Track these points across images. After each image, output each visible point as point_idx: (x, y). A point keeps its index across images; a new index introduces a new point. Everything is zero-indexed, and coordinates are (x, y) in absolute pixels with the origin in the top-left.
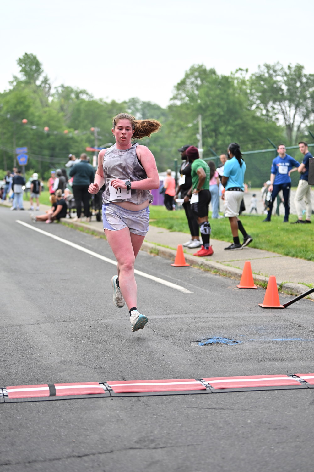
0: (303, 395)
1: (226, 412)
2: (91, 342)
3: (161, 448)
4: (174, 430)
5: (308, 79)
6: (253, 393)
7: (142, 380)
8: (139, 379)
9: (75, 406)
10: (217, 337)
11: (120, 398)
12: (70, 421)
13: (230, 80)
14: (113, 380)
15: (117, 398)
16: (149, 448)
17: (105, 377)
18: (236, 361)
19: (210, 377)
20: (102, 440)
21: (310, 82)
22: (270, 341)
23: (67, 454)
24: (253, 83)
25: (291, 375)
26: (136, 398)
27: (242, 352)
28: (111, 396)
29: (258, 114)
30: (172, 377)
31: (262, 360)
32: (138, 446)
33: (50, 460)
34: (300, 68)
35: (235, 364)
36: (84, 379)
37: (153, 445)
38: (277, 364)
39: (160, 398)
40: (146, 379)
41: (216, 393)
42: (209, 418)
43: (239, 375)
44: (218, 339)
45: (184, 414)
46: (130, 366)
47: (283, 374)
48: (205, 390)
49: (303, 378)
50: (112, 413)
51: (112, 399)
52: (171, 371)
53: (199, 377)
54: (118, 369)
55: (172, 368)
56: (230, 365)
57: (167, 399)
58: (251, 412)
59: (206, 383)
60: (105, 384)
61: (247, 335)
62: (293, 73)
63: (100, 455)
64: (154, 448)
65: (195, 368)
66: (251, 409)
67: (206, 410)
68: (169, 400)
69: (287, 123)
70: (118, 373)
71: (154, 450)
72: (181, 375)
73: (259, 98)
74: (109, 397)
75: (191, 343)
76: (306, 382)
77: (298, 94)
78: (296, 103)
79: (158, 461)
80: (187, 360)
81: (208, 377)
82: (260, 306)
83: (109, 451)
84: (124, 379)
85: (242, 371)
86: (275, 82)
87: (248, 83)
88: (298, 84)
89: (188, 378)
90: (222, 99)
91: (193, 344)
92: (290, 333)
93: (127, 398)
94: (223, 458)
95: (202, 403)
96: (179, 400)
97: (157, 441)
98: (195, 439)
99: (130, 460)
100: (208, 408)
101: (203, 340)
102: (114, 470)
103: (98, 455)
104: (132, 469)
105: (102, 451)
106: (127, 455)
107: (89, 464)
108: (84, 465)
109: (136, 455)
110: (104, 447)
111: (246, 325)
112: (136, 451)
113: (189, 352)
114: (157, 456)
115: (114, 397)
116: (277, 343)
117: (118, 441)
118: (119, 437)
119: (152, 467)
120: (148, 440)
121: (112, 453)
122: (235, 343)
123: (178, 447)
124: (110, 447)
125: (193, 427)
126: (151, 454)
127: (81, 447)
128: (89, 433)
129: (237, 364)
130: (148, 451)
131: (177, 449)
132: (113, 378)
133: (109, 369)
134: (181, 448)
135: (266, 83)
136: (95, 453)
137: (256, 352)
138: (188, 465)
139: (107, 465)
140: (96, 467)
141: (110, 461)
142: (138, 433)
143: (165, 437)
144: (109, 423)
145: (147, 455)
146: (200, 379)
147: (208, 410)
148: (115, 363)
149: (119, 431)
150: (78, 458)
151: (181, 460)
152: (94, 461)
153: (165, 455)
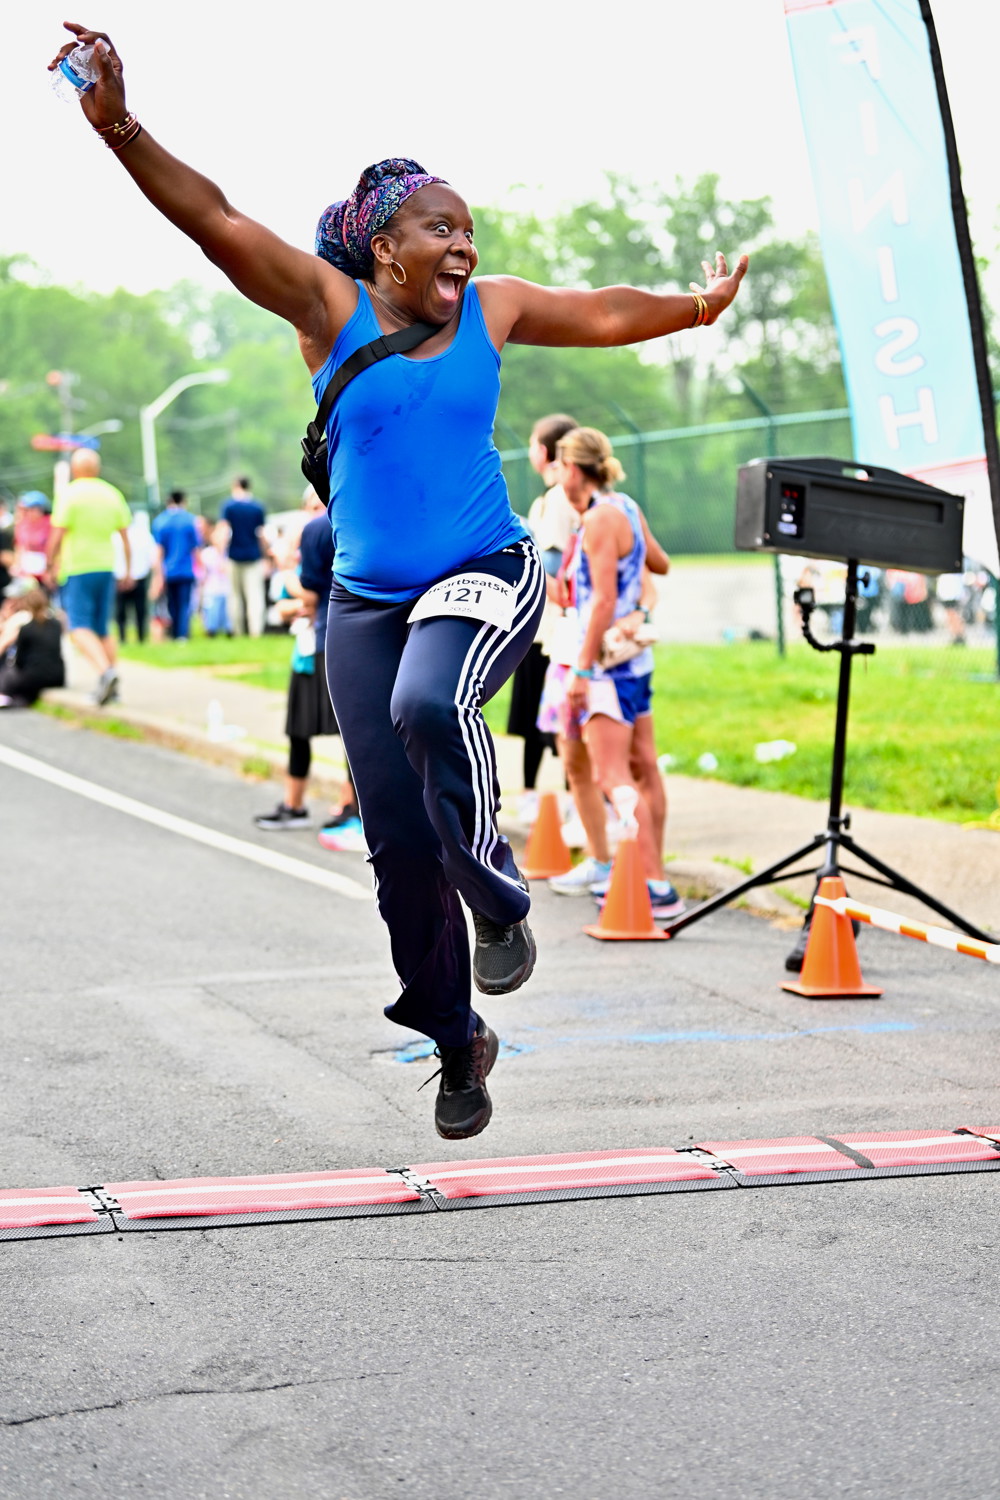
0: (723, 1208)
1: (480, 1268)
2: (52, 1059)
3: (276, 1387)
4: (318, 1332)
5: (739, 214)
6: (567, 1207)
7: (216, 1176)
8: (207, 1173)
11: (144, 1234)
14: (123, 1180)
15: (137, 1234)
16: (237, 1390)
17: (96, 1170)
19: (432, 1161)
20: (88, 1369)
21: (745, 224)
22: (621, 1042)
24: (565, 231)
25: (687, 1148)
26: (197, 1234)
28: (117, 1230)
30: (313, 1163)
31: (599, 1103)
32: (202, 1385)
34: (710, 182)
35: (512, 1118)
36: (31, 1178)
37: (250, 1380)
38: (645, 1116)
39: (273, 1233)
40: (229, 1174)
41: (451, 1210)
42: (427, 1288)
43: (523, 1151)
45: (348, 1280)
46: (177, 1133)
47: (662, 1146)
48: (417, 1201)
49: (722, 1156)
50: (121, 1283)
51: (120, 1240)
52: (309, 1146)
53: (398, 1163)
54: (139, 1143)
55: (310, 1136)
57: (296, 1236)
58: (559, 1265)
59: (421, 1181)
60: (96, 1191)
61: (549, 1025)
62: (690, 195)
63: (80, 1416)
64: (253, 1390)
65: (384, 1135)
66: (561, 1258)
67: (420, 1263)
68: (303, 1236)
69: (678, 357)
70: (140, 1155)
71: (253, 1396)
72: (339, 1157)
73: (587, 275)
74: (112, 1232)
75: (375, 1055)
76: (731, 1167)
79: (268, 1428)
80: (360, 1109)
81: (426, 1161)
82: (590, 936)
83: (111, 1404)
84: (160, 1175)
85: (533, 1140)
86: (634, 226)
87: (550, 230)
88: (707, 232)
89: (361, 1165)
91: (379, 1058)
92: (682, 1017)
93: (169, 1233)
94: (473, 1414)
95: (408, 1242)
96: (332, 1235)
97: (263, 1366)
98: (384, 1355)
99: (178, 1430)
100: (425, 1259)
101: (411, 1044)
102: (126, 1462)
103: (75, 1416)
104: (181, 1458)
105: (88, 1404)
106: (168, 1414)
107: (46, 1447)
108: (30, 1449)
109: (196, 1413)
110: (94, 1390)
111: (546, 993)
112: (194, 1399)
113: (364, 1084)
114: (263, 1413)
115: (125, 1231)
116: (641, 1048)
117: (138, 1370)
118: (142, 1359)
119: (247, 1448)
120: (235, 1363)
121: (118, 1410)
122: (512, 1052)
123: (330, 1383)
124: (114, 1391)
125: (377, 1319)
126: (244, 1407)
127: (21, 1394)
128: (44, 1347)
129: (517, 1117)
130: (236, 1400)
131: (327, 1389)
132: (123, 1172)
133: (111, 1144)
134: (340, 1387)
135: (606, 229)
136: (66, 1410)
137: (579, 1077)
138: (362, 1439)
139: (102, 1448)
140: (67, 1453)
141: (114, 1435)
142: (204, 1344)
143: (287, 1352)
144: (112, 1316)
145: (232, 1412)
146: (399, 1168)
147: (424, 1263)
148: (129, 1126)
149: (141, 1340)
150: (10, 1427)
151: (340, 1423)
152: (62, 1434)
153: (287, 1408)
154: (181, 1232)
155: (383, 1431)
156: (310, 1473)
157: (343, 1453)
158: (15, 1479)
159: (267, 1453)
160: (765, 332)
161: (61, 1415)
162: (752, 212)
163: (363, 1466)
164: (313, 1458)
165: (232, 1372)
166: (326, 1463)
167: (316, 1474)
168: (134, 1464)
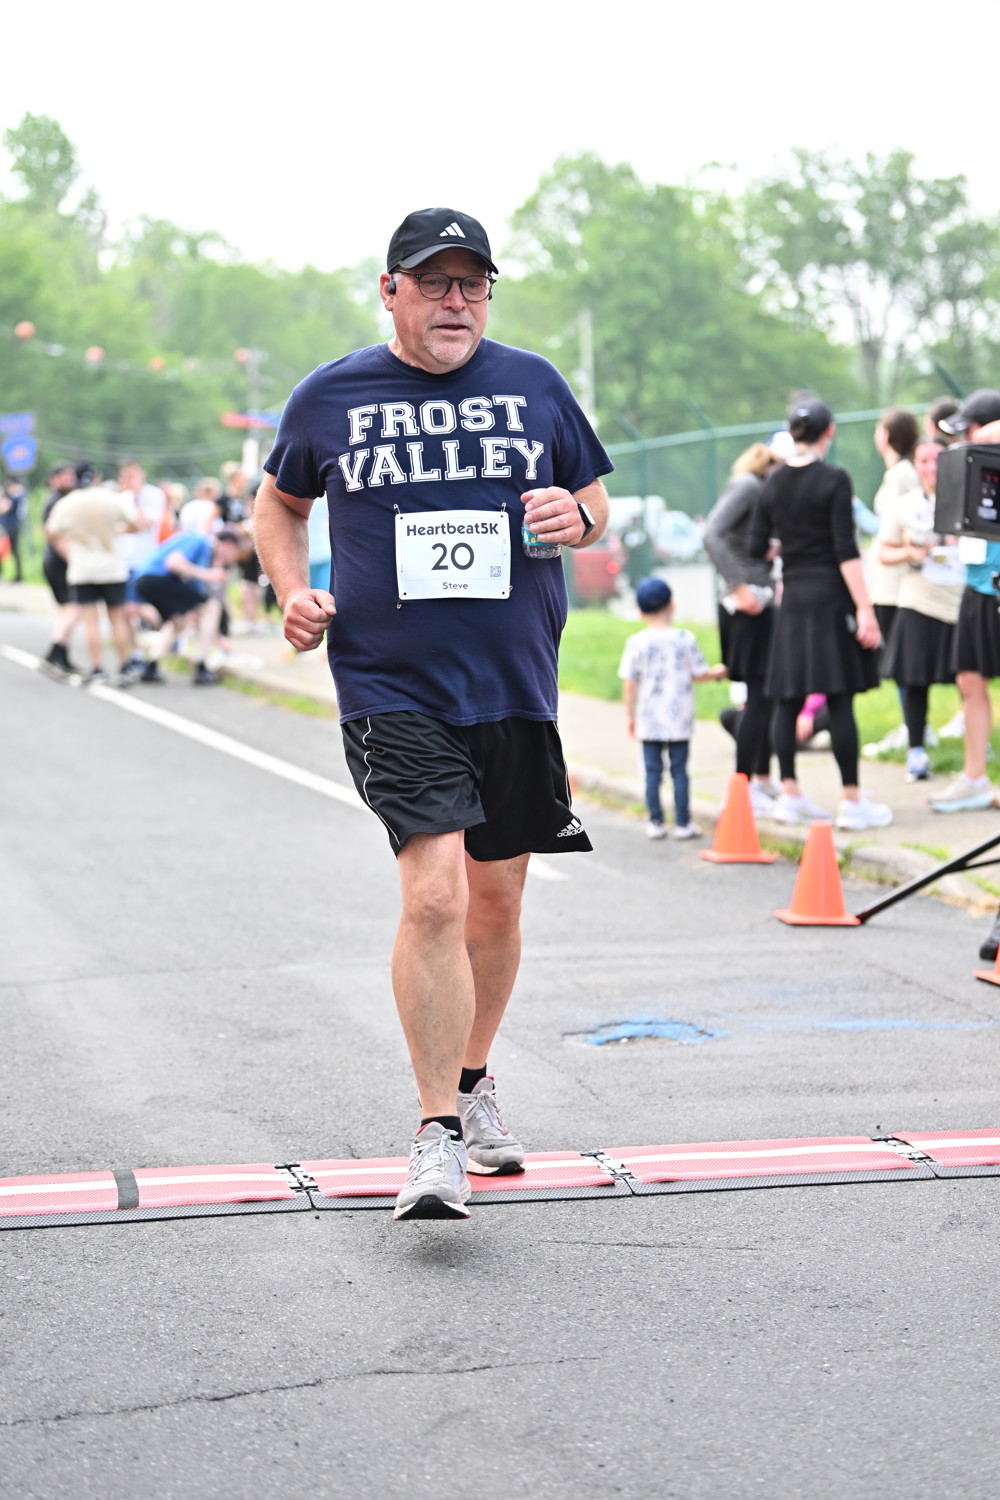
0: (921, 1198)
1: (677, 1254)
2: (246, 1035)
4: (516, 1315)
5: (931, 193)
6: (763, 1193)
9: (199, 1240)
10: (647, 1019)
11: (341, 1213)
12: (184, 1288)
13: (682, 198)
14: (319, 1158)
15: (334, 1212)
16: (435, 1371)
17: (292, 1148)
18: (708, 1093)
19: (626, 1145)
20: (288, 1347)
21: (937, 203)
22: (814, 1029)
23: (176, 1390)
24: (754, 209)
25: (883, 1137)
27: (726, 1065)
28: (314, 1207)
29: (771, 306)
31: (790, 1090)
32: (401, 1366)
33: (125, 1410)
34: (902, 161)
35: (705, 1103)
36: (228, 1154)
37: (449, 1361)
41: (646, 1195)
42: (624, 1273)
43: (717, 1137)
44: (650, 1023)
45: (545, 1263)
46: (371, 1112)
47: (858, 1135)
48: (612, 1185)
49: (919, 1146)
50: (319, 1260)
51: (317, 1218)
53: (592, 1147)
54: (334, 1122)
56: (688, 1108)
57: (492, 1217)
58: (756, 1253)
59: (616, 1164)
60: (292, 1168)
61: (741, 1011)
62: (881, 174)
63: (281, 1394)
64: (452, 1372)
65: (577, 1118)
66: (758, 1245)
67: (615, 1248)
68: (498, 1218)
69: (866, 337)
70: (334, 1133)
71: (452, 1378)
72: (533, 1140)
73: (776, 255)
74: (309, 1210)
75: (567, 1037)
76: (928, 1157)
77: (900, 240)
78: (892, 269)
79: (467, 1410)
80: (553, 1091)
81: (620, 1145)
82: (781, 921)
83: (311, 1382)
84: (355, 1154)
85: (727, 1126)
86: (827, 205)
87: (739, 209)
88: (898, 211)
89: (554, 1148)
90: (657, 258)
91: (571, 1041)
92: (876, 1004)
93: (365, 1212)
95: (603, 1226)
96: (527, 1217)
97: (461, 1348)
98: (582, 1339)
99: (377, 1410)
100: (621, 1244)
101: (602, 1026)
102: (327, 1441)
103: (276, 1393)
104: (382, 1438)
105: (288, 1382)
106: (367, 1394)
107: (247, 1423)
108: (232, 1425)
109: (396, 1393)
110: (294, 1367)
111: (737, 978)
112: (395, 1379)
113: (557, 1066)
114: (462, 1395)
115: (322, 1209)
116: (835, 1035)
117: (338, 1349)
118: (341, 1338)
119: (447, 1430)
120: (434, 1344)
121: (318, 1388)
122: (704, 1037)
123: (529, 1366)
124: (314, 1369)
125: (574, 1304)
126: (442, 1388)
127: (222, 1370)
128: (244, 1324)
129: (710, 1103)
130: (434, 1381)
131: (525, 1372)
132: (318, 1149)
133: (307, 1122)
134: (538, 1371)
135: (795, 208)
136: (267, 1387)
137: (772, 1064)
138: (561, 1423)
139: (303, 1426)
140: (269, 1430)
141: (315, 1413)
142: (402, 1324)
143: (484, 1334)
144: (310, 1294)
145: (431, 1393)
146: (594, 1152)
147: (619, 1248)
148: (324, 1104)
149: (340, 1318)
150: (212, 1403)
151: (539, 1407)
152: (263, 1411)
153: (486, 1391)
154: (377, 1212)
155: (582, 1416)
156: (510, 1456)
157: (542, 1438)
158: (219, 1456)
159: (468, 1436)
160: (955, 313)
161: (262, 1392)
162: (944, 191)
163: (563, 1451)
164: (512, 1441)
165: (430, 1353)
166: (526, 1447)
167: (517, 1457)
168: (336, 1443)
